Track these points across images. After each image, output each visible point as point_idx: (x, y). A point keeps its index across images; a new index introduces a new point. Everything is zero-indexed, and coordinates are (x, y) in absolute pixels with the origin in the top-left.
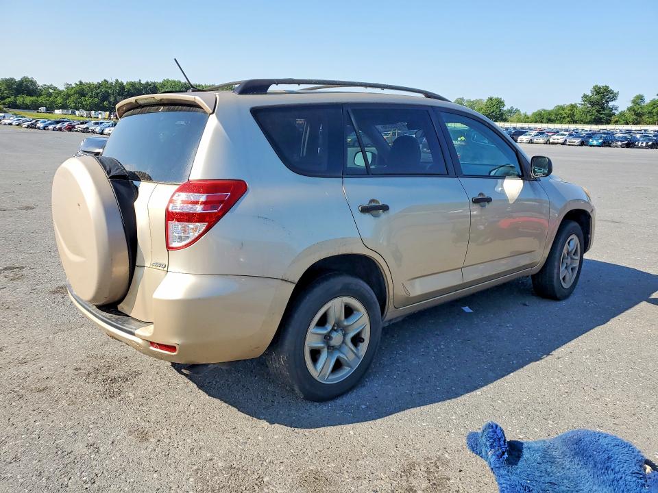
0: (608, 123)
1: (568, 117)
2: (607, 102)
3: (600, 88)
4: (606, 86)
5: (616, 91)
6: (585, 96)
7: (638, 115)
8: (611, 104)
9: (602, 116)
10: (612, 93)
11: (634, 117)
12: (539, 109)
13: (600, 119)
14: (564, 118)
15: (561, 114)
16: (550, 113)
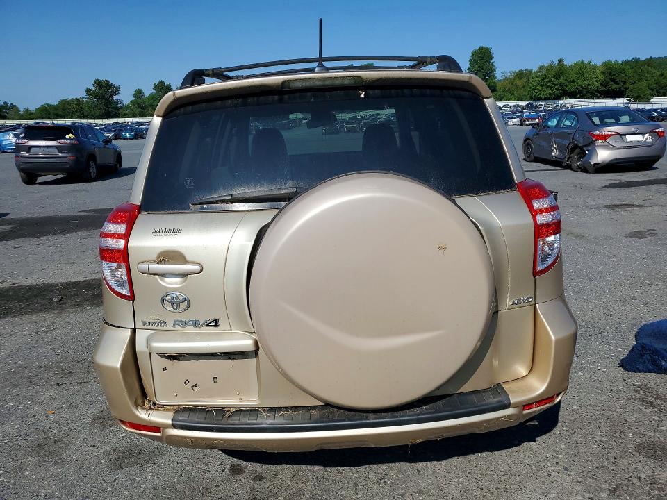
0: (118, 116)
1: (76, 111)
2: (112, 96)
3: (101, 82)
4: (106, 80)
5: (116, 85)
6: (88, 90)
7: (142, 107)
8: (115, 98)
9: (110, 110)
10: (114, 87)
11: (139, 110)
12: (43, 104)
13: (110, 112)
14: (73, 113)
15: (69, 109)
16: (55, 108)
